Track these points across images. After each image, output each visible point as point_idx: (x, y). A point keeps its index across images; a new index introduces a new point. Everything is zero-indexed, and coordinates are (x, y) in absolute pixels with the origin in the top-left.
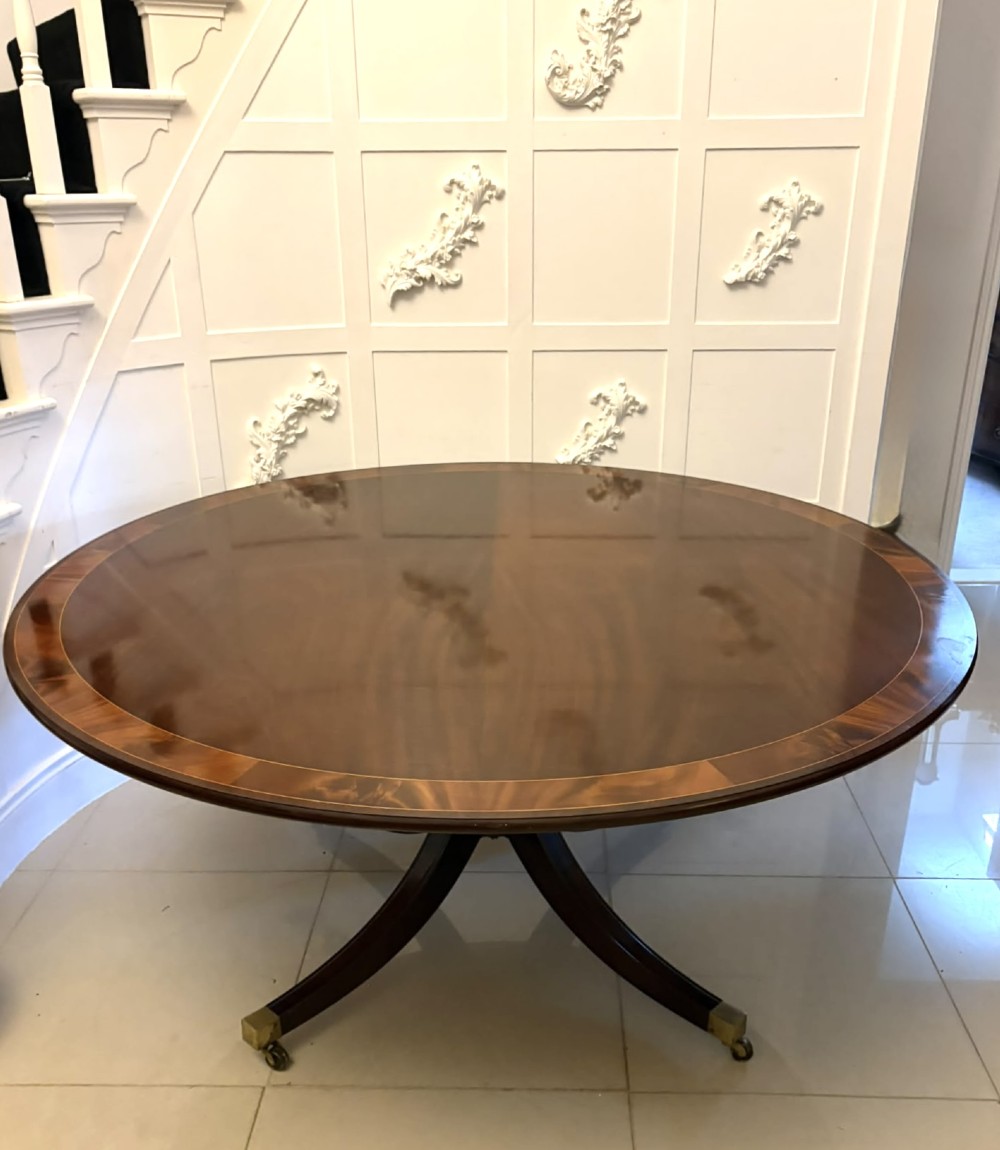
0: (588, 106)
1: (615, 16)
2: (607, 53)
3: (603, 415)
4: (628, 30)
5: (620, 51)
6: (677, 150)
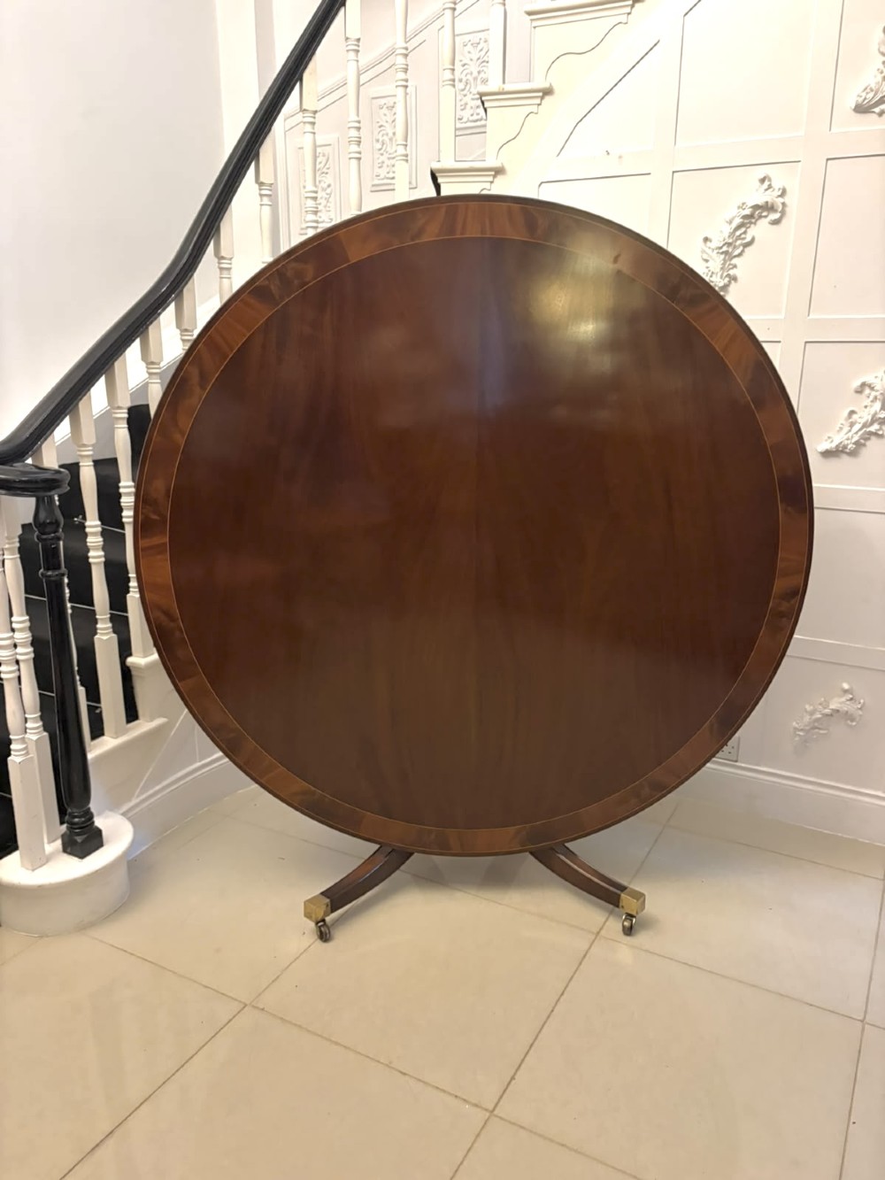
3: (867, 402)
4: (743, 251)
5: (735, 266)
6: (779, 342)
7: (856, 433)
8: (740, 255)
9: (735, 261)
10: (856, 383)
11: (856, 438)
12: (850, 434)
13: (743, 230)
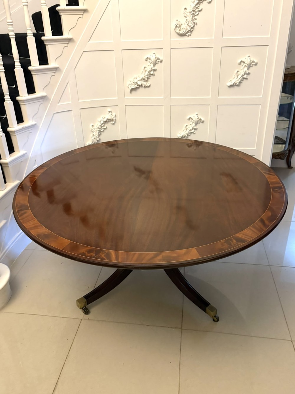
0: (187, 35)
1: (194, 9)
2: (192, 20)
3: (191, 123)
4: (199, 13)
5: (196, 19)
6: (213, 47)
7: (240, 78)
8: (197, 15)
9: (196, 17)
10: (239, 61)
11: (239, 81)
12: (238, 79)
13: (198, 5)
